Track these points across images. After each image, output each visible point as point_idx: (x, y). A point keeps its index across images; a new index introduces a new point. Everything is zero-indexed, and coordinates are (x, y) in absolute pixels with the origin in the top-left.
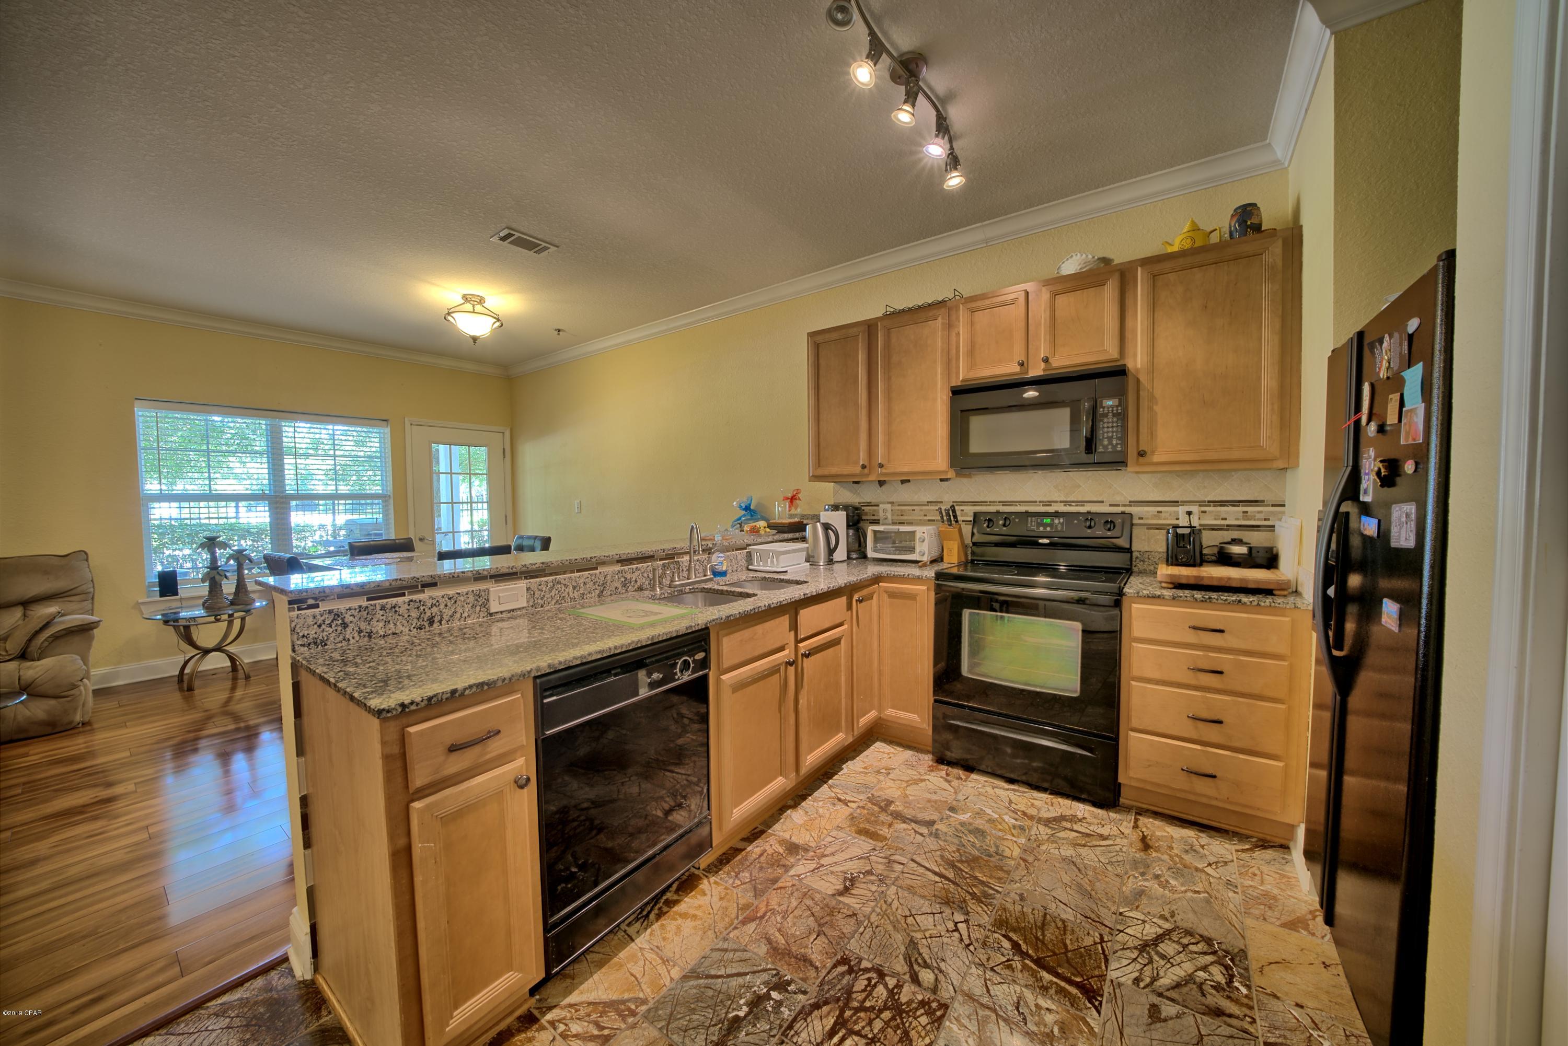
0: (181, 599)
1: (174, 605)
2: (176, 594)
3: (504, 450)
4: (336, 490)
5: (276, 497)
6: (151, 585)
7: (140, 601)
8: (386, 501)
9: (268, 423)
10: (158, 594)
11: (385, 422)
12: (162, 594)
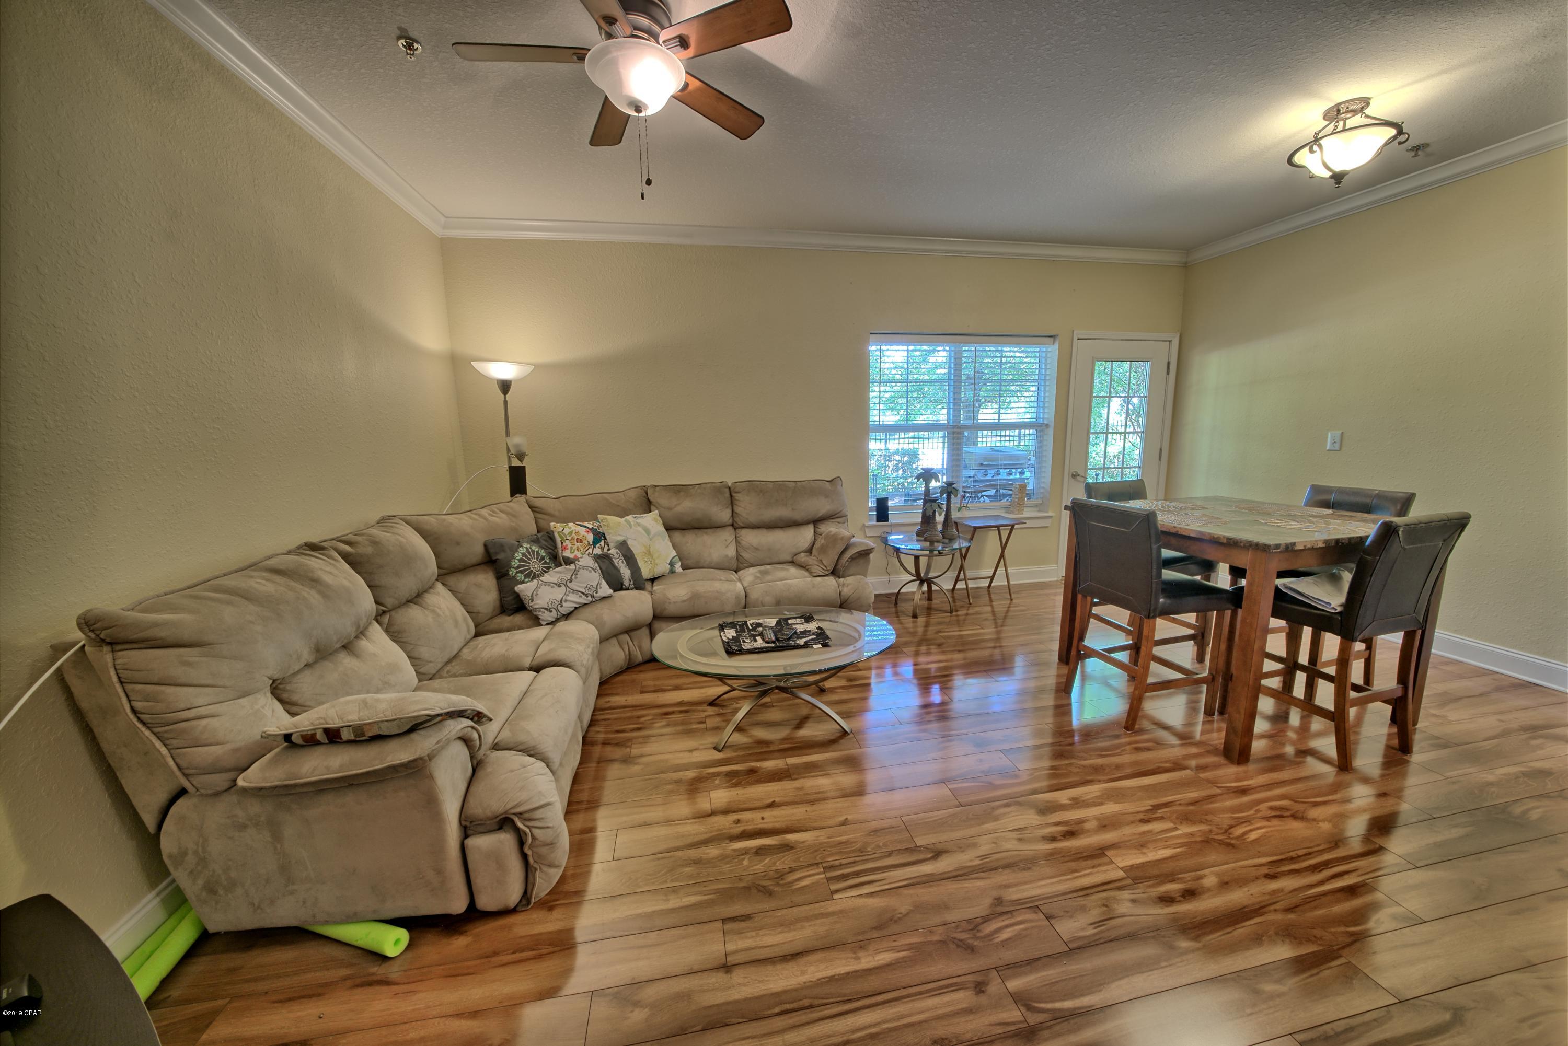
0: (891, 525)
1: (886, 529)
2: (887, 520)
3: (1169, 363)
4: (999, 419)
5: (954, 427)
6: (871, 509)
7: (866, 524)
8: (1041, 431)
9: (953, 348)
10: (875, 517)
11: (1052, 339)
12: (879, 520)
